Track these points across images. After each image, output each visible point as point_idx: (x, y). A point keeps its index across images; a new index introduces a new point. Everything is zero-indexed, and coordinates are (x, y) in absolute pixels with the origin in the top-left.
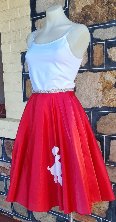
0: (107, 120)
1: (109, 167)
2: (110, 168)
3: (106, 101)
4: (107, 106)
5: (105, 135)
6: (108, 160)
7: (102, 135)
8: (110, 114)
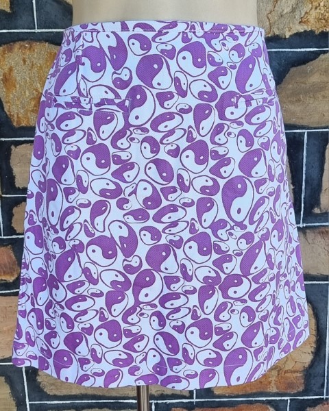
0: (315, 79)
1: (317, 231)
2: (323, 233)
3: (314, 13)
4: (312, 32)
5: (308, 129)
6: (317, 211)
7: (298, 131)
8: (322, 57)
